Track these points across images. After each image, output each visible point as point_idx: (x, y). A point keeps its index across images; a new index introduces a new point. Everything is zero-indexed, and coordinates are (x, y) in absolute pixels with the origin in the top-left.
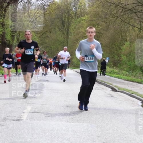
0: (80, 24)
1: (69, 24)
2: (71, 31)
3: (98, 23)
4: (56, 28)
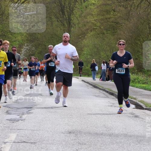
0: (88, 10)
1: (71, 11)
2: (75, 20)
3: (113, 8)
4: (53, 17)
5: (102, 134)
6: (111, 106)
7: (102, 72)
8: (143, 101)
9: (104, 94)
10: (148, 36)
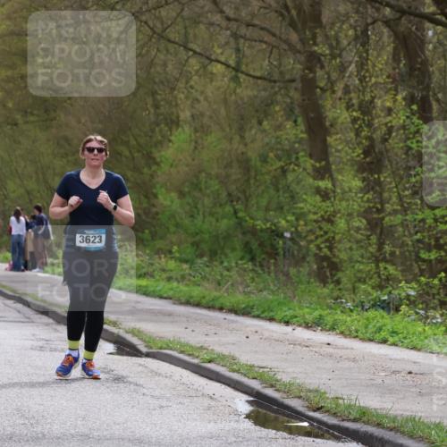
5: (11, 438)
6: (41, 348)
7: (13, 244)
8: (139, 331)
9: (19, 312)
10: (153, 131)
